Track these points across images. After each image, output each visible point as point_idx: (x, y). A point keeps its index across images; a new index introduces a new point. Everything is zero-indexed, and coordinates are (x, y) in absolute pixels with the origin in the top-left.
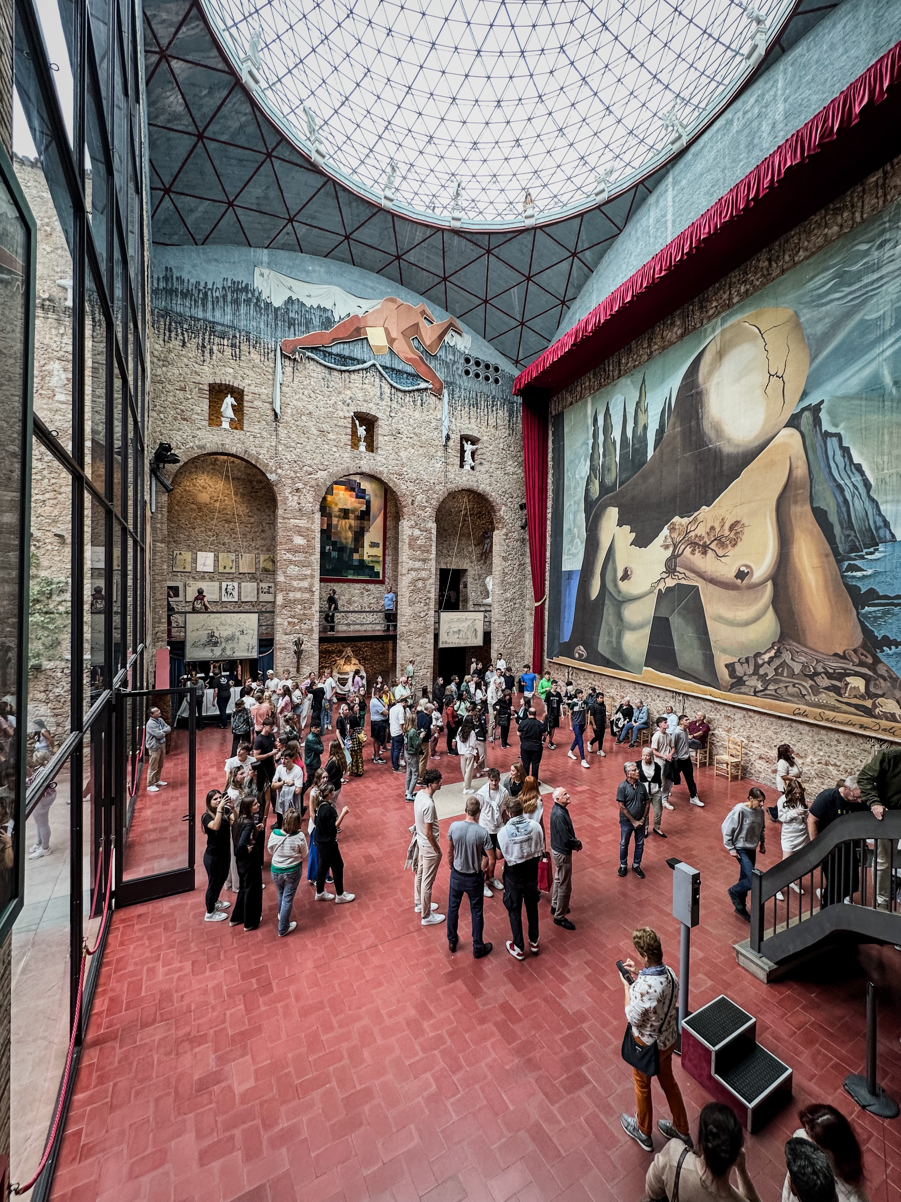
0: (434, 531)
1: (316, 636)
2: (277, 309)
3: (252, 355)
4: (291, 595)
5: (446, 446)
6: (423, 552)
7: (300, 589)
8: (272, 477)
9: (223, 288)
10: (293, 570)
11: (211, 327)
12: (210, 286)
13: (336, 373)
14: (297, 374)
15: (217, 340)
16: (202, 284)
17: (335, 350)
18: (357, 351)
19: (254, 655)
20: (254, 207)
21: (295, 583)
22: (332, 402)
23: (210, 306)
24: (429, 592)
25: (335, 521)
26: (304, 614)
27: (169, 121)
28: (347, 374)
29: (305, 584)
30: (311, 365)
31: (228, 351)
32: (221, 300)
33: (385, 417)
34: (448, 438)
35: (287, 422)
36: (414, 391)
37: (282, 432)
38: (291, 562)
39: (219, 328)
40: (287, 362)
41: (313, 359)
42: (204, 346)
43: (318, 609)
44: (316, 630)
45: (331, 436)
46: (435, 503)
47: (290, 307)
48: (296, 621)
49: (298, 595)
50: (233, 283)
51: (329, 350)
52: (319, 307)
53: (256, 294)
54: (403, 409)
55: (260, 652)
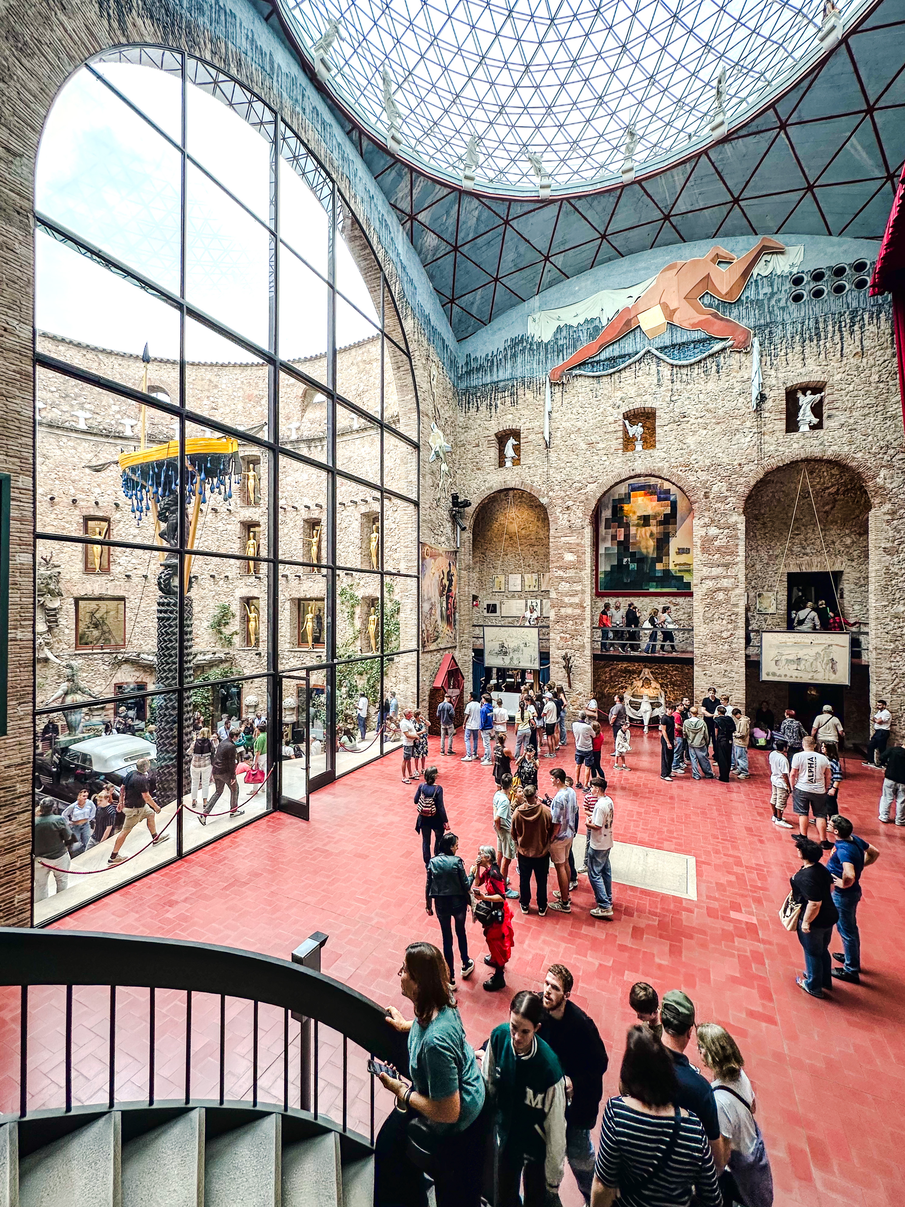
0: (742, 527)
1: (588, 652)
2: (546, 345)
3: (527, 395)
4: (563, 611)
5: (759, 410)
6: (723, 554)
7: (571, 605)
8: (544, 501)
9: (505, 349)
10: (564, 587)
11: (496, 387)
12: (495, 353)
13: (605, 379)
14: (566, 396)
15: (500, 395)
16: (490, 355)
17: (603, 356)
18: (628, 346)
19: (536, 666)
20: (513, 270)
21: (566, 600)
22: (601, 410)
23: (495, 369)
24: (736, 605)
25: (633, 530)
26: (576, 630)
27: (434, 255)
28: (616, 376)
29: (576, 600)
30: (581, 381)
31: (508, 399)
32: (503, 360)
33: (665, 405)
34: (762, 398)
35: (557, 446)
36: (705, 359)
37: (553, 455)
38: (562, 579)
39: (501, 384)
40: (557, 388)
41: (580, 375)
42: (491, 405)
43: (589, 625)
44: (588, 646)
45: (600, 446)
46: (743, 490)
47: (558, 336)
48: (568, 636)
49: (569, 611)
50: (512, 340)
51: (597, 358)
52: (586, 321)
53: (530, 340)
54: (689, 387)
55: (541, 665)
